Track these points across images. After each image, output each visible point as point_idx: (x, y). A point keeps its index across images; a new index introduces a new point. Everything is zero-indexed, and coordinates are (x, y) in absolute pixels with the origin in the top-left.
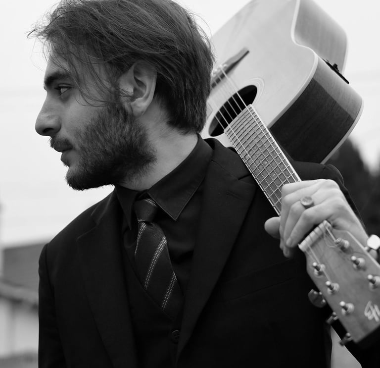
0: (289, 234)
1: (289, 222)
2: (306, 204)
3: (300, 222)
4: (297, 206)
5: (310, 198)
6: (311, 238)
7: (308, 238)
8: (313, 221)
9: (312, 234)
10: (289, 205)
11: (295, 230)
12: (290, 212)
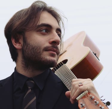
0: (73, 95)
1: (74, 91)
2: (80, 85)
3: (78, 91)
4: (77, 86)
5: (82, 83)
6: (81, 96)
7: (80, 96)
8: (82, 90)
9: (81, 95)
10: (74, 86)
11: (75, 93)
12: (74, 88)
